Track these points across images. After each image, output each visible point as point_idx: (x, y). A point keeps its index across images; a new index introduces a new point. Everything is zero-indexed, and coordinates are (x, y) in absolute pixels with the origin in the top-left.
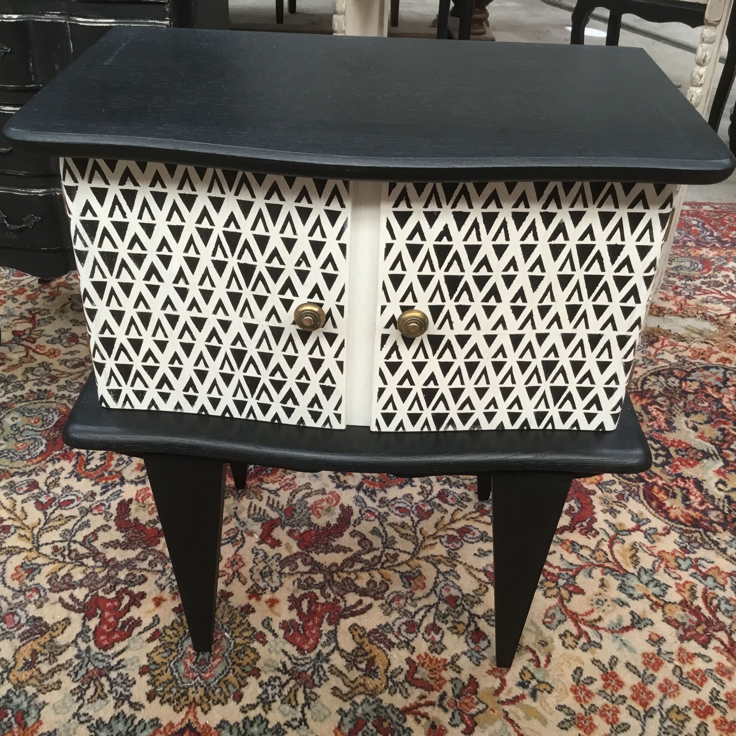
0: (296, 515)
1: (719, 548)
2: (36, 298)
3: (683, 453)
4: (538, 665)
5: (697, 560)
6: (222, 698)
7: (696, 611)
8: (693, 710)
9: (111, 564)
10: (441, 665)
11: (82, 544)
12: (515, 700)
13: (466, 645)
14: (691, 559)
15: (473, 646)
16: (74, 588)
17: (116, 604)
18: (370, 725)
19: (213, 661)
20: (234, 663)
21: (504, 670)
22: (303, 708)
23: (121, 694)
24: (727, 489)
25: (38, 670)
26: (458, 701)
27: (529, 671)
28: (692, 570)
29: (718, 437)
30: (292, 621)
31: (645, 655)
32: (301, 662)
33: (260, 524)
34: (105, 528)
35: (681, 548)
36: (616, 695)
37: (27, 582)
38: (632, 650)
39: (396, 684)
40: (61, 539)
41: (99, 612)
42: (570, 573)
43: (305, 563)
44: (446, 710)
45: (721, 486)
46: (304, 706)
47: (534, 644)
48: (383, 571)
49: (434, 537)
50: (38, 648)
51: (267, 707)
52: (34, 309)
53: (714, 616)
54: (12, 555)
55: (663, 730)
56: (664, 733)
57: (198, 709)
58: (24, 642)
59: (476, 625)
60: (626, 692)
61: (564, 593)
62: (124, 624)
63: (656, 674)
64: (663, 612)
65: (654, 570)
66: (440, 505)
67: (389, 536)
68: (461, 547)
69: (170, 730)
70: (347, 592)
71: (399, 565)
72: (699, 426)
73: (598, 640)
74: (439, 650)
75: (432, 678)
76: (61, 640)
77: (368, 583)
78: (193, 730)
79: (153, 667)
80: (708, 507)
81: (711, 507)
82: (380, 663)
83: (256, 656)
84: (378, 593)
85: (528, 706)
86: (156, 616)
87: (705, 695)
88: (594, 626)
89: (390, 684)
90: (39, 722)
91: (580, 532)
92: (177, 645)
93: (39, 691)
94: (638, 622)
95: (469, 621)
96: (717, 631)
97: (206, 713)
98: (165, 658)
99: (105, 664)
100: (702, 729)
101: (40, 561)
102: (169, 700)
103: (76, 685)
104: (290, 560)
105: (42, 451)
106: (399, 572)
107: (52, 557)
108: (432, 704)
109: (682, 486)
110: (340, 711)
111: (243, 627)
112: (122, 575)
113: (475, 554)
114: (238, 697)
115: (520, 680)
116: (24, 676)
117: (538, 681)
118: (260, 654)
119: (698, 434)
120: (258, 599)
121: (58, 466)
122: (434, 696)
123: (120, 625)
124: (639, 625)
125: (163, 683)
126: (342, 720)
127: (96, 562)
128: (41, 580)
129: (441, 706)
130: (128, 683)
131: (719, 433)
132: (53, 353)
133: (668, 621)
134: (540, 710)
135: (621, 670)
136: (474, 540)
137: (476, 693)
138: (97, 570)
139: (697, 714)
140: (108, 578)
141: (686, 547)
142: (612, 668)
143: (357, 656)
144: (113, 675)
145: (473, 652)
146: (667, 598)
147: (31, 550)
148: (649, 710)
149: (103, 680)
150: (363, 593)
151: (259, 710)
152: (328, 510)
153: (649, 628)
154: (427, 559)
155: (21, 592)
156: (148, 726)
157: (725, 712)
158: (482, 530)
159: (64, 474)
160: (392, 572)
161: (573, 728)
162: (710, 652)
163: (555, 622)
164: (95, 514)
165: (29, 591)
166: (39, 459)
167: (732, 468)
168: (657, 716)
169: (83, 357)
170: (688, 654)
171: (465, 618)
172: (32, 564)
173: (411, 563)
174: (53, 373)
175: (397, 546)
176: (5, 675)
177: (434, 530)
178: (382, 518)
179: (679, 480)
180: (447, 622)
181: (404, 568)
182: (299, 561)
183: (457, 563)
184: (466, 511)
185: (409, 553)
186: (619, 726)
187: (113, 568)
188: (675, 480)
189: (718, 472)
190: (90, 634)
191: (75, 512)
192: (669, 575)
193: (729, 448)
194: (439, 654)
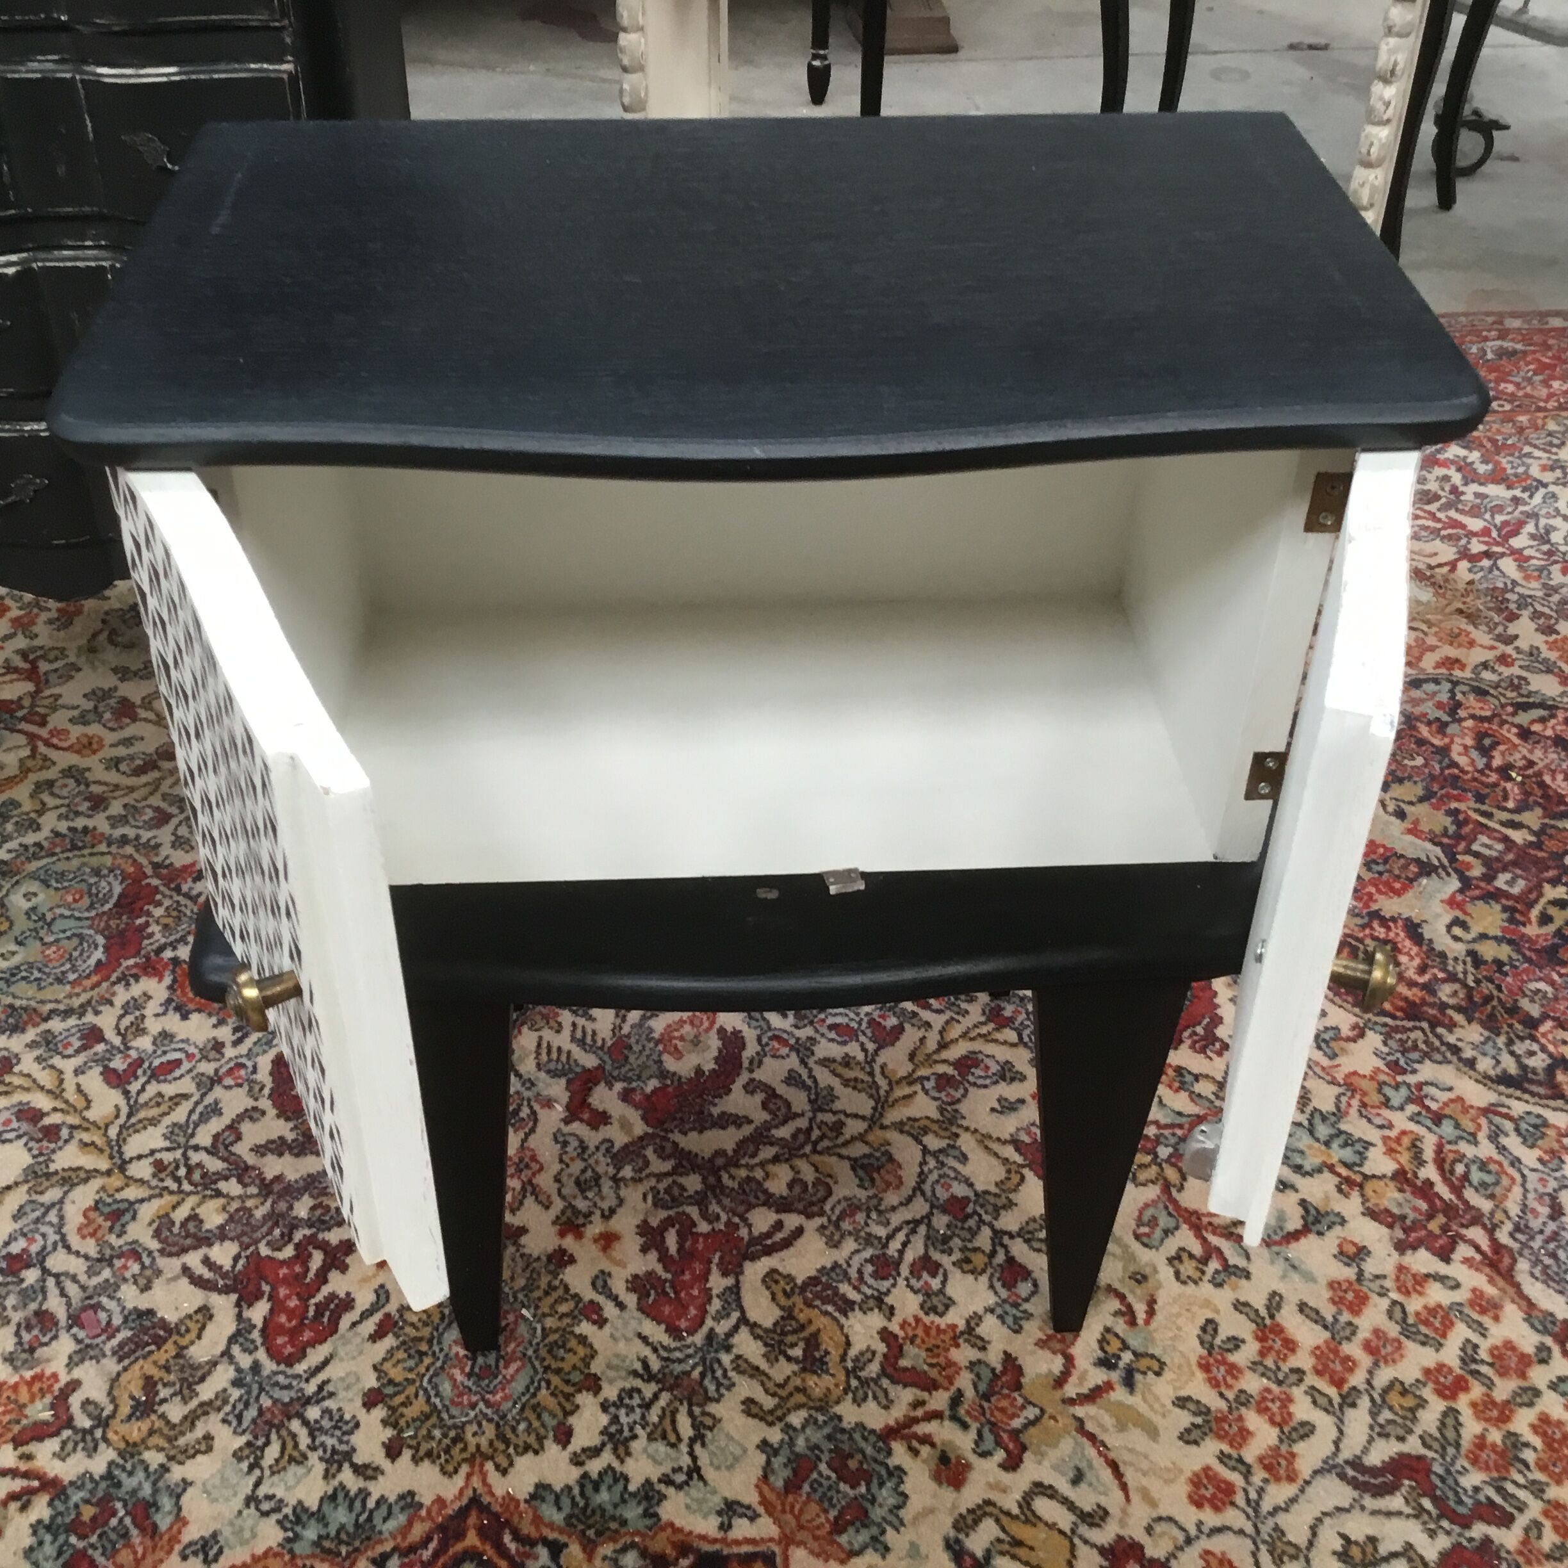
0: (632, 1059)
1: (1460, 1059)
2: (33, 623)
3: (1381, 868)
4: (1132, 1322)
5: (1420, 1086)
6: (532, 1440)
7: (1425, 1190)
8: (1431, 1385)
9: (276, 1188)
10: (947, 1338)
11: (212, 1151)
12: (1094, 1395)
13: (991, 1293)
14: (1408, 1086)
15: (1004, 1293)
16: (210, 1245)
17: (298, 1269)
18: (823, 1467)
19: (506, 1367)
20: (547, 1369)
21: (1069, 1336)
22: (691, 1446)
23: (334, 1451)
24: (1469, 937)
25: (163, 1416)
26: (986, 1405)
27: (1117, 1335)
28: (1412, 1109)
29: (1446, 829)
30: (650, 1274)
31: (1333, 1285)
32: (678, 1355)
33: (563, 1081)
34: (252, 1114)
35: (1387, 1065)
36: (1285, 1368)
37: (112, 1239)
38: (1309, 1277)
39: (865, 1382)
40: (167, 1144)
41: (266, 1288)
42: (1179, 1132)
43: (662, 1155)
44: (965, 1426)
45: (1457, 931)
46: (692, 1441)
47: (1122, 1281)
48: (816, 1158)
49: (910, 1080)
50: (156, 1373)
51: (621, 1451)
52: (33, 649)
53: (1460, 1196)
54: (73, 1185)
55: (1377, 1429)
56: (1380, 1435)
57: (489, 1466)
58: (126, 1362)
59: (1007, 1252)
60: (1303, 1360)
61: (1171, 1174)
62: (320, 1308)
63: (1356, 1321)
64: (1363, 1195)
65: (1339, 1114)
66: (915, 1014)
67: (822, 1085)
68: (964, 1096)
69: (439, 1513)
70: (750, 1207)
71: (846, 1144)
72: (1408, 809)
73: (1241, 1262)
74: (941, 1308)
75: (931, 1365)
76: (201, 1352)
77: (790, 1186)
78: (484, 1509)
79: (389, 1390)
80: (1435, 976)
81: (1441, 975)
82: (830, 1344)
83: (588, 1351)
84: (812, 1204)
85: (1120, 1404)
86: (382, 1286)
87: (1450, 1355)
88: (1232, 1234)
89: (854, 1383)
90: (180, 1520)
91: (1192, 1047)
92: (430, 1342)
93: (171, 1458)
94: (1317, 1221)
95: (994, 1245)
96: (1467, 1227)
97: (504, 1472)
98: (411, 1370)
99: (293, 1394)
100: (1450, 1421)
101: (132, 1193)
102: (429, 1454)
103: (241, 1441)
104: (630, 1153)
105: (99, 962)
106: (849, 1158)
107: (154, 1183)
108: (937, 1415)
109: (1382, 936)
110: (764, 1445)
111: (555, 1295)
112: (302, 1208)
113: (993, 1110)
114: (564, 1436)
115: (1100, 1354)
116: (136, 1430)
117: (1135, 1353)
118: (596, 1346)
119: (1407, 824)
120: (579, 1236)
121: (136, 990)
122: (939, 1400)
123: (311, 1312)
124: (1318, 1227)
125: (414, 1420)
126: (768, 1462)
127: (245, 1186)
128: (140, 1231)
129: (955, 1418)
130: (346, 1426)
131: (1447, 821)
132: (88, 746)
133: (1373, 1214)
134: (1143, 1408)
135: (1291, 1320)
136: (988, 1082)
137: (1018, 1387)
138: (250, 1203)
139: (1440, 1393)
140: (274, 1218)
141: (1396, 1062)
142: (1272, 1317)
143: (784, 1333)
144: (313, 1413)
145: (1007, 1307)
146: (1367, 1169)
147: (109, 1173)
148: (1349, 1394)
149: (295, 1425)
150: (783, 1205)
151: (607, 1458)
152: (696, 1042)
153: (1337, 1230)
154: (900, 1127)
155: (104, 1260)
156: (396, 1509)
157: (1490, 1385)
158: (1001, 1058)
159: (152, 1008)
160: (834, 1159)
161: (1207, 1439)
162: (1456, 1270)
163: (1158, 1233)
164: (228, 1088)
165: (119, 1257)
166: (95, 979)
167: (1477, 892)
168: (1364, 1403)
169: (151, 749)
170: (1414, 1276)
171: (984, 1239)
172: (116, 1201)
173: (870, 1138)
174: (96, 789)
175: (838, 1105)
176: (98, 1433)
177: (910, 1067)
178: (804, 1050)
179: (1375, 924)
180: (950, 1252)
181: (858, 1150)
182: (649, 1153)
183: (958, 1131)
184: (967, 1022)
185: (863, 1118)
186: (1294, 1429)
187: (280, 1196)
188: (1368, 925)
189: (1451, 902)
190: (256, 1335)
191: (186, 1085)
192: (1369, 1121)
193: (1468, 851)
194: (941, 1315)
